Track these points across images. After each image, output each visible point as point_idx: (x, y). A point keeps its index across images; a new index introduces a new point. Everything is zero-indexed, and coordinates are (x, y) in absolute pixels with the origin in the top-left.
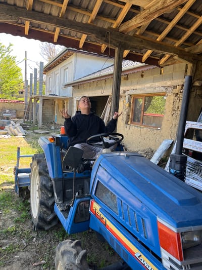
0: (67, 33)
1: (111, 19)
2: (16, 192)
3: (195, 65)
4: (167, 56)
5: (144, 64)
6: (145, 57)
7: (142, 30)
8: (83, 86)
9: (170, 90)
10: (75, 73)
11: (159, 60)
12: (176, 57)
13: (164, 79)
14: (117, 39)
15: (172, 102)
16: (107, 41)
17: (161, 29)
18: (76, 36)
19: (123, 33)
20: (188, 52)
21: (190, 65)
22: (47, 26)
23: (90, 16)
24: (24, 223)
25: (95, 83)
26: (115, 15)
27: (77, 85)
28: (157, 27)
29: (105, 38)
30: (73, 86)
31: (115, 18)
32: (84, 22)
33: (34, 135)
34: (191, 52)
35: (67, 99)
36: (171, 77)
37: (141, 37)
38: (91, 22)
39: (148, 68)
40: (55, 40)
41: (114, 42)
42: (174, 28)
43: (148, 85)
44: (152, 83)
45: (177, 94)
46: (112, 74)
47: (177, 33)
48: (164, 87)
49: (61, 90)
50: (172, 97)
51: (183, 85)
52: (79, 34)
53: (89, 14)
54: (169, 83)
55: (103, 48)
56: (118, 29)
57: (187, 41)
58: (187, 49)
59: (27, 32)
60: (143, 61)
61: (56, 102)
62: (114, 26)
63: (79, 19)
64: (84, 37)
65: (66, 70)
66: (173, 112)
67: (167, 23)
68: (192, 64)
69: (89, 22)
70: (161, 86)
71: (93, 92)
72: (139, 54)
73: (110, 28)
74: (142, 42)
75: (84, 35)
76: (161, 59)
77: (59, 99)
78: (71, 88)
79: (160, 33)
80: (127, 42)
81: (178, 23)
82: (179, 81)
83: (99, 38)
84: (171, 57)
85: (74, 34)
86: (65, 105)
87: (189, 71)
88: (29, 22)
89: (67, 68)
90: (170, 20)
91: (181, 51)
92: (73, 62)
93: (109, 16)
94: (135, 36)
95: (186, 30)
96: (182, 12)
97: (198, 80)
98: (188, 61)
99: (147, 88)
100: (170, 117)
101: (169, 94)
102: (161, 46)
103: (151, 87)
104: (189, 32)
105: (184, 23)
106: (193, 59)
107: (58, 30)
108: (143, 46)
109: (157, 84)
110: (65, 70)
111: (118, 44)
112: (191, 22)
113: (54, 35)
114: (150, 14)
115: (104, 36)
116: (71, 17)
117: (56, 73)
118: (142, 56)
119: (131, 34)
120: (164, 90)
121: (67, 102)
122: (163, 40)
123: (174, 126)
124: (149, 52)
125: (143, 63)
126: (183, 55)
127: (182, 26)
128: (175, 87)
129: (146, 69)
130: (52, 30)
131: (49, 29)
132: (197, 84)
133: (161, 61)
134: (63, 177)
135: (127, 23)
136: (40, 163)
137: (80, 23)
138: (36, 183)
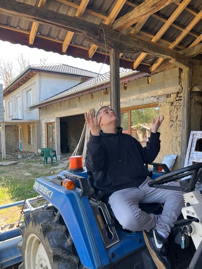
0: (47, 33)
1: (102, 14)
3: (191, 69)
4: (160, 60)
5: (136, 71)
6: (136, 63)
7: (138, 28)
8: (51, 106)
9: (162, 99)
10: (40, 94)
11: (149, 67)
12: (173, 61)
13: (154, 87)
14: (112, 38)
15: (168, 112)
16: (100, 41)
17: (156, 29)
18: (57, 37)
19: (117, 31)
20: (183, 55)
21: (186, 70)
23: (77, 9)
25: (67, 102)
26: (107, 9)
27: (44, 107)
28: (151, 27)
29: (98, 37)
30: (40, 108)
31: (107, 13)
32: (70, 14)
34: (186, 55)
35: (34, 122)
36: (162, 85)
37: (137, 36)
38: (80, 16)
39: (141, 76)
40: (31, 42)
41: (109, 42)
42: (171, 27)
43: (134, 97)
44: (139, 95)
45: (172, 103)
47: (171, 35)
48: (155, 97)
49: (25, 113)
50: (168, 107)
51: (178, 93)
52: (63, 31)
53: (76, 6)
54: (160, 92)
55: (93, 48)
56: (112, 27)
57: (181, 44)
58: (181, 53)
60: (135, 67)
61: (20, 128)
62: (106, 23)
63: (62, 11)
64: (70, 35)
65: (29, 92)
66: (171, 123)
67: (163, 20)
68: (188, 69)
69: (77, 15)
70: (150, 96)
71: (65, 112)
72: (130, 60)
73: (102, 25)
74: (138, 42)
75: (69, 32)
76: (152, 65)
77: (23, 124)
78: (37, 110)
79: (155, 34)
80: (123, 42)
81: (175, 23)
82: (172, 88)
83: (90, 36)
84: (166, 61)
85: (54, 31)
86: (31, 129)
87: (185, 75)
89: (31, 90)
90: (167, 18)
91: (176, 53)
92: (37, 83)
93: (99, 10)
94: (130, 35)
95: (182, 29)
96: (181, 7)
97: (196, 85)
98: (185, 64)
99: (134, 100)
100: (168, 129)
101: (162, 104)
102: (157, 48)
103: (137, 99)
104: (185, 32)
105: (180, 23)
106: (188, 62)
107: (35, 26)
108: (139, 47)
109: (145, 95)
110: (27, 92)
111: (113, 45)
112: (187, 21)
113: (29, 35)
115: (97, 34)
116: (53, 8)
117: (17, 96)
118: (133, 63)
119: (124, 32)
120: (155, 100)
121: (34, 127)
122: (158, 41)
123: (174, 138)
124: (143, 55)
125: (134, 70)
126: (179, 59)
127: (177, 25)
128: (168, 96)
129: (137, 77)
130: (27, 28)
131: (22, 26)
132: (196, 89)
133: (154, 68)
134: (110, 260)
135: (125, 17)
136: (51, 233)
137: (66, 16)
138: (36, 263)
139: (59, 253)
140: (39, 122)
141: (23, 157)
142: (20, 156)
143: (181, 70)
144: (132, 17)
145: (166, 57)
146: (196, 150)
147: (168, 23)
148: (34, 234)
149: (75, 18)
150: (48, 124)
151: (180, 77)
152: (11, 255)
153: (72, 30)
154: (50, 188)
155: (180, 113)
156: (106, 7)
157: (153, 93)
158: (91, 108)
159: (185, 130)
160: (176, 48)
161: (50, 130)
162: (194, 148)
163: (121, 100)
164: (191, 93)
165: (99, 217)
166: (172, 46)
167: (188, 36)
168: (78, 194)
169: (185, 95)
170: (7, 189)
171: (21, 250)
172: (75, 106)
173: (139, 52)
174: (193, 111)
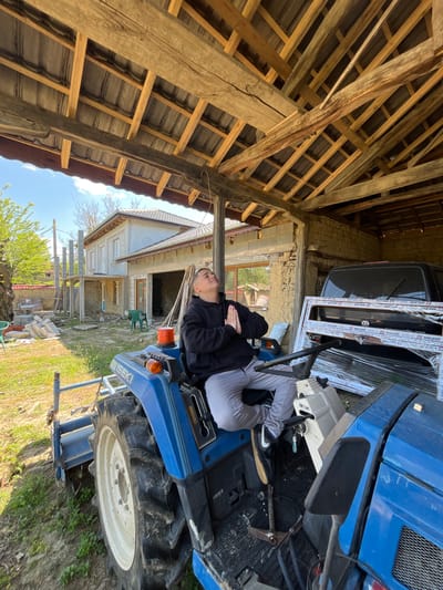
0: (137, 173)
1: (206, 154)
2: (59, 477)
3: (307, 225)
4: (273, 213)
5: (244, 224)
6: (245, 215)
7: (248, 174)
8: (143, 260)
9: (275, 257)
10: (129, 244)
11: (260, 219)
12: (287, 214)
13: (265, 243)
14: (217, 184)
15: (280, 273)
16: (203, 186)
17: (269, 176)
18: (151, 178)
19: (224, 175)
20: (298, 208)
21: (301, 225)
22: (103, 154)
23: (175, 146)
24: (89, 576)
25: (162, 256)
26: (212, 148)
27: (134, 260)
28: (263, 173)
29: (201, 181)
30: (128, 262)
31: (212, 153)
32: (167, 151)
33: (75, 333)
34: (302, 209)
35: (120, 279)
36: (274, 242)
37: (247, 183)
38: (179, 154)
39: (250, 229)
40: (118, 182)
41: (214, 187)
42: (286, 176)
43: (242, 254)
44: (247, 251)
45: (285, 263)
46: (211, 236)
47: (285, 184)
48: (265, 255)
49: (110, 267)
50: (280, 267)
51: (292, 251)
52: (158, 171)
53: (175, 143)
54: (271, 249)
55: (194, 194)
56: (217, 171)
57: (296, 195)
58: (296, 205)
59: (65, 163)
60: (243, 219)
61: (103, 284)
62: (211, 165)
63: (157, 147)
64: (166, 176)
65: (116, 242)
66: (283, 286)
67: (278, 167)
68: (304, 225)
69: (175, 153)
70: (260, 253)
71: (159, 267)
72: (237, 210)
73: (205, 167)
74: (247, 190)
75: (166, 173)
76: (263, 217)
77: (107, 280)
78: (125, 264)
79: (267, 182)
80: (230, 189)
81: (290, 170)
82: (285, 246)
83: (191, 179)
84: (279, 214)
85: (147, 171)
86: (117, 287)
87: (300, 231)
88: (70, 142)
89: (118, 238)
90: (282, 165)
91: (291, 206)
92: (126, 231)
93: (203, 149)
94: (238, 181)
95: (298, 179)
96: (299, 152)
97: (312, 243)
98: (300, 219)
99: (241, 257)
100: (279, 292)
101: (274, 263)
102: (268, 198)
103: (245, 256)
104: (301, 182)
105: (296, 171)
106: (304, 217)
107: (123, 162)
108: (249, 196)
109: (255, 251)
110: (114, 241)
111: (218, 192)
113: (114, 174)
114: (278, 141)
115: (199, 178)
116: (146, 143)
117: (100, 246)
118: (241, 213)
119: (232, 178)
120: (266, 258)
121: (120, 284)
122: (271, 191)
123: (286, 304)
124: (253, 206)
125: (242, 222)
126: (294, 212)
127: (293, 174)
128: (281, 254)
129: (246, 230)
130: (112, 165)
131: (107, 162)
132: (312, 248)
133: (265, 221)
134: (203, 465)
135: (233, 159)
136: (130, 428)
137: (162, 154)
138: (111, 462)
139: (139, 455)
140: (127, 278)
141: (106, 320)
142: (102, 319)
143: (295, 226)
144: (241, 161)
145: (280, 209)
146: (310, 318)
147: (283, 170)
148: (109, 426)
149: (172, 155)
150: (137, 281)
151: (294, 234)
152: (79, 451)
153: (168, 171)
154: (130, 370)
155: (293, 276)
156: (211, 145)
157: (264, 250)
158: (190, 264)
159: (299, 295)
160: (291, 200)
161: (140, 288)
162: (308, 316)
163: (226, 257)
164: (306, 252)
165: (191, 408)
166: (286, 197)
167: (304, 187)
168: (166, 379)
169: (299, 254)
170: (83, 360)
171: (93, 445)
172: (171, 261)
173: (248, 201)
174: (308, 273)
